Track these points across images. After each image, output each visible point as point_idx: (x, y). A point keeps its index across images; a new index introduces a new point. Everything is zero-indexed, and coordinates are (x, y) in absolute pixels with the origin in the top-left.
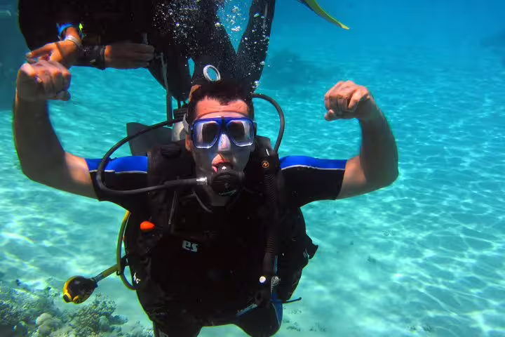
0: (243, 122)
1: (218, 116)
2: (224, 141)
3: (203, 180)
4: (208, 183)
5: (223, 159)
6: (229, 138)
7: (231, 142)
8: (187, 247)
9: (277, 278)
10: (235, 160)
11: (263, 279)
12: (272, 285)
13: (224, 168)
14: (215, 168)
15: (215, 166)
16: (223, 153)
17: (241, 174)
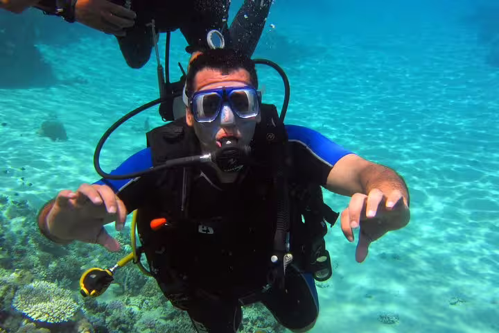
0: (247, 92)
1: (219, 86)
2: (227, 113)
3: (206, 156)
4: (212, 159)
5: (226, 133)
6: (232, 110)
7: (234, 114)
8: (204, 231)
9: (290, 256)
10: (239, 133)
11: (275, 258)
12: (284, 264)
13: (229, 142)
14: (219, 143)
15: (219, 140)
16: (226, 127)
17: (247, 148)
